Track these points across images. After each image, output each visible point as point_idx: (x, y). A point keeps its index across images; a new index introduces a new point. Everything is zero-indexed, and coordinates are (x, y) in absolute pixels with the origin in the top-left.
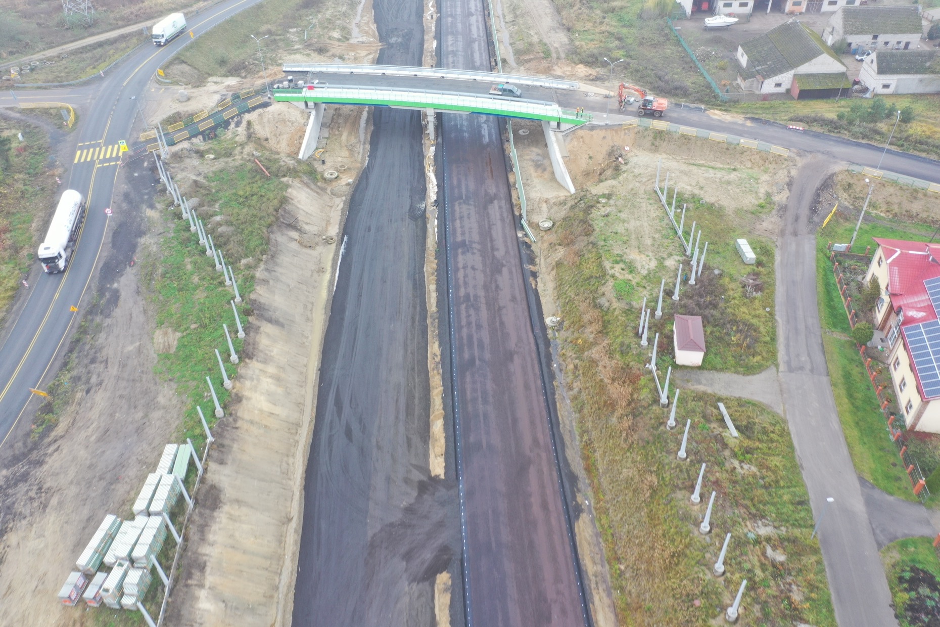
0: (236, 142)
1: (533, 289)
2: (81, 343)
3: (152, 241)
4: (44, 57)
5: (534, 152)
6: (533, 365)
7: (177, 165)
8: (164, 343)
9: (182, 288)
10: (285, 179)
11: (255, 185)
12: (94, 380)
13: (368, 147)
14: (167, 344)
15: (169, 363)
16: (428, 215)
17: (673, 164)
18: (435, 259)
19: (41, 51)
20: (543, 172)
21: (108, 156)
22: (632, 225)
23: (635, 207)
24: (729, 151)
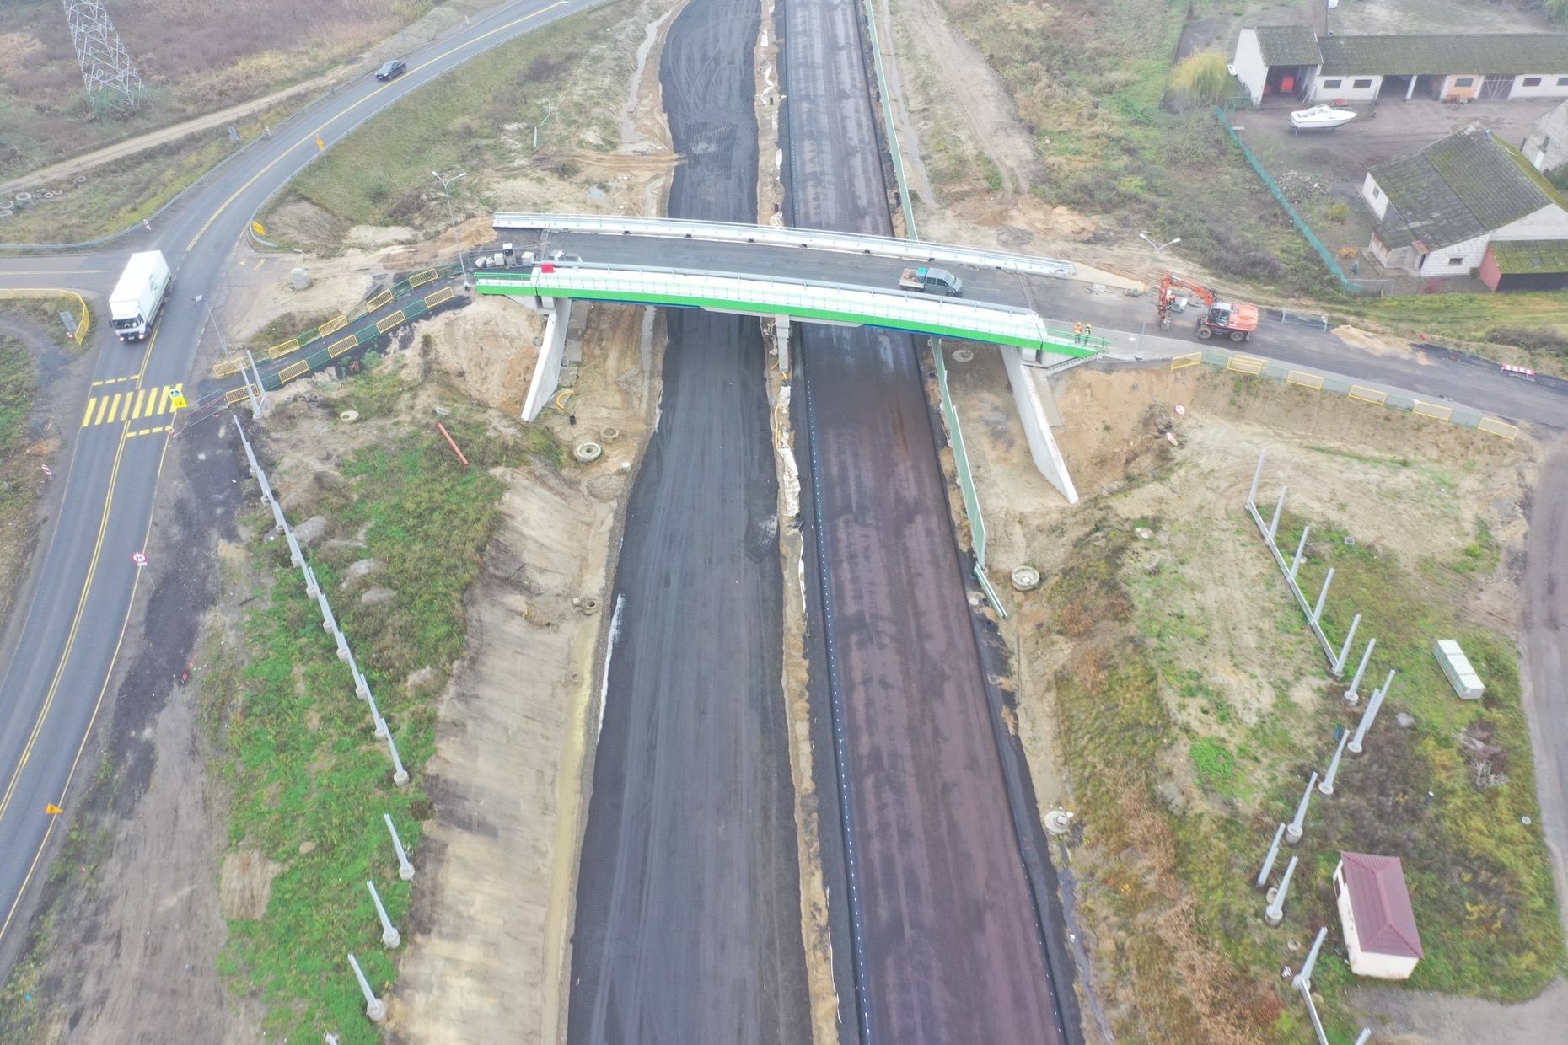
0: (401, 383)
1: (1010, 738)
2: (67, 887)
3: (228, 621)
4: (41, 181)
5: (986, 401)
6: (1026, 940)
7: (282, 435)
8: (243, 891)
9: (286, 744)
10: (496, 472)
11: (437, 486)
12: (89, 989)
13: (659, 384)
14: (248, 895)
15: (251, 947)
16: (785, 549)
17: (1279, 449)
18: (805, 657)
19: (37, 168)
20: (1007, 451)
21: (149, 413)
22: (1211, 596)
23: (1212, 553)
24: (1392, 421)
